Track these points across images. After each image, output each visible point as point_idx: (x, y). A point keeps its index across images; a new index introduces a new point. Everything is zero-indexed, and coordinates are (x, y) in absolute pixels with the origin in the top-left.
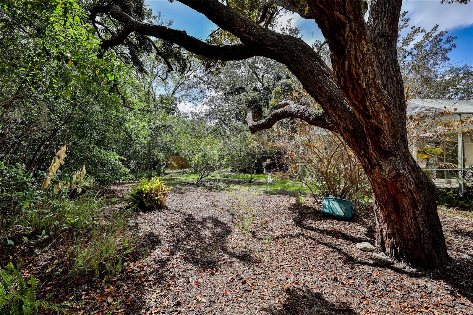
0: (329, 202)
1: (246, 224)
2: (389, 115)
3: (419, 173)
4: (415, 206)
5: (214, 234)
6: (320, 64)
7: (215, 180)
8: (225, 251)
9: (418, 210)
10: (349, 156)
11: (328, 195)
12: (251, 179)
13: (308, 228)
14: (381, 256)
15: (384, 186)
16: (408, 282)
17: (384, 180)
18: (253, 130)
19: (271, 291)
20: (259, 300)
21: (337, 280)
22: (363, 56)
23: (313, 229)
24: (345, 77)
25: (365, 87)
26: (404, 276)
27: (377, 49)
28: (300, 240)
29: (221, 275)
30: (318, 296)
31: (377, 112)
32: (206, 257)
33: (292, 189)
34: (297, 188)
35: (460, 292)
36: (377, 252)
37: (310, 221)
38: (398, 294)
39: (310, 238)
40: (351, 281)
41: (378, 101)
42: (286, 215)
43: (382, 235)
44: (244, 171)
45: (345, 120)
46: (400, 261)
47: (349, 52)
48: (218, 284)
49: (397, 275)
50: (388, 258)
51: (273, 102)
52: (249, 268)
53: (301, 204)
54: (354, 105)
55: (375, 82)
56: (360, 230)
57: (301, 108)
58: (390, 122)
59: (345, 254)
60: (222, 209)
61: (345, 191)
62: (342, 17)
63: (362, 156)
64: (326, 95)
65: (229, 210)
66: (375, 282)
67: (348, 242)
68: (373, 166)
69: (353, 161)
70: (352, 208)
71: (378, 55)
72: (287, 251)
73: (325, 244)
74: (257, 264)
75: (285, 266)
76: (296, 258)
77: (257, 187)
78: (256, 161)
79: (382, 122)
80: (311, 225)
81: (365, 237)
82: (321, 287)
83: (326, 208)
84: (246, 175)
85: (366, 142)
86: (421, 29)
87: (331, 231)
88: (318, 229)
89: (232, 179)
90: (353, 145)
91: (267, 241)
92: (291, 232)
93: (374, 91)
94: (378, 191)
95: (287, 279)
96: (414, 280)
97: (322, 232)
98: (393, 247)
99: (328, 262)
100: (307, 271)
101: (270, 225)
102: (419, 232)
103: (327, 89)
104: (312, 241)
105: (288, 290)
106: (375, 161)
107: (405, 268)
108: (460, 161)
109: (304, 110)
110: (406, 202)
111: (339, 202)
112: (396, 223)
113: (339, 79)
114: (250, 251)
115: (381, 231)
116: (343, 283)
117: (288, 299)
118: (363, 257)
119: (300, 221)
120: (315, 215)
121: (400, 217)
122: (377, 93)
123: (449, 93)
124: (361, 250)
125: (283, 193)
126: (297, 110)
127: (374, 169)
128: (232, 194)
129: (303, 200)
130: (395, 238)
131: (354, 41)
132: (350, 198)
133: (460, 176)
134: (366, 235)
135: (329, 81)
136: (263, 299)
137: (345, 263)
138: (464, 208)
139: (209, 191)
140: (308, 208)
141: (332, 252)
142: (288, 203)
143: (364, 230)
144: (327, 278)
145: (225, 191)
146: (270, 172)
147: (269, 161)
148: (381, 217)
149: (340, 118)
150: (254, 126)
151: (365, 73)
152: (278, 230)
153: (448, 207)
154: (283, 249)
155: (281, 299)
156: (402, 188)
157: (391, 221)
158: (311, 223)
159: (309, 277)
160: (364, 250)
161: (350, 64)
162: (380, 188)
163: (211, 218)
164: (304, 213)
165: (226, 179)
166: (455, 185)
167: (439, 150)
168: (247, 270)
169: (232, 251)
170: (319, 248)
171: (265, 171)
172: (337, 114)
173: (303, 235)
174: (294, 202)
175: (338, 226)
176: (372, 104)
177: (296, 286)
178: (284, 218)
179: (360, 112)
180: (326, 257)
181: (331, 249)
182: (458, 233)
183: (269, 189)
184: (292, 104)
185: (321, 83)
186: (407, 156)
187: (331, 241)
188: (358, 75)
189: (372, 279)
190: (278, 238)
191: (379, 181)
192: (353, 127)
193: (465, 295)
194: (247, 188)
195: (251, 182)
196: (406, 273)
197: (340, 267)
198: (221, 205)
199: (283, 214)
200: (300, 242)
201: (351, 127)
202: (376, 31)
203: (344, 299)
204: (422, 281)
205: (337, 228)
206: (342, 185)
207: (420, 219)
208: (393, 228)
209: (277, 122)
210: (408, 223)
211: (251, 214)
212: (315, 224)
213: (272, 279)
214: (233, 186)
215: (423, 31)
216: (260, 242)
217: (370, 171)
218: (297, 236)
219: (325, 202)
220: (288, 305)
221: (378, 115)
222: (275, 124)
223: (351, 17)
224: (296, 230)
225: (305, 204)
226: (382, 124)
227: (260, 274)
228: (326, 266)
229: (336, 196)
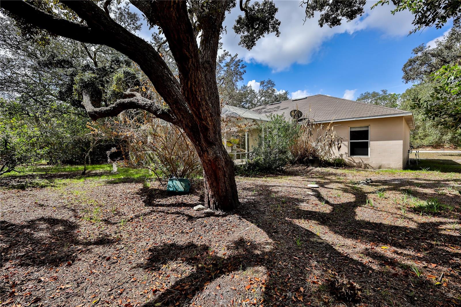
0: (173, 182)
1: (94, 215)
2: (212, 119)
3: (227, 155)
4: (225, 176)
5: (54, 234)
6: (168, 72)
7: (24, 176)
8: (77, 243)
9: (226, 177)
10: (187, 145)
11: (172, 177)
12: (85, 170)
13: (158, 205)
14: (208, 210)
15: (209, 165)
16: (221, 220)
17: (210, 160)
18: (94, 116)
19: (135, 255)
20: (127, 265)
21: (183, 233)
22: (199, 81)
23: (161, 205)
24: (188, 92)
25: (199, 100)
26: (220, 218)
27: (205, 71)
28: (152, 216)
29: (81, 262)
30: (172, 245)
31: (206, 117)
32: (53, 255)
33: (136, 176)
34: (141, 175)
35: (242, 217)
36: (206, 209)
37: (158, 200)
38: (217, 227)
39: (160, 212)
40: (192, 230)
41: (206, 110)
42: (135, 199)
43: (208, 197)
44: (71, 163)
45: (187, 119)
46: (218, 210)
47: (191, 76)
48: (80, 270)
49: (216, 218)
50: (212, 211)
51: (114, 89)
52: (110, 248)
53: (148, 188)
54: (193, 110)
55: (205, 98)
56: (195, 199)
57: (149, 102)
58: (213, 124)
59: (187, 215)
60: (55, 207)
61: (184, 171)
62: (188, 54)
63: (197, 145)
64: (173, 98)
65: (67, 206)
66: (205, 226)
67: (188, 208)
68: (204, 151)
69: (189, 148)
70: (189, 184)
71: (205, 75)
72: (142, 226)
73: (173, 213)
74: (117, 243)
75: (143, 236)
76: (151, 229)
77: (96, 179)
78: (91, 150)
79: (208, 123)
80: (160, 203)
81: (199, 202)
82: (174, 239)
83: (170, 187)
84: (73, 167)
85: (200, 135)
86: (229, 54)
87: (176, 204)
88: (166, 204)
89: (54, 173)
90: (192, 137)
91: (121, 224)
92: (143, 211)
93: (204, 104)
94: (206, 168)
95: (147, 244)
96: (224, 218)
97: (169, 206)
98: (214, 203)
99: (176, 224)
100: (162, 234)
101: (121, 210)
102: (226, 190)
103: (174, 93)
104: (162, 214)
105: (150, 250)
106: (205, 149)
107: (220, 214)
108: (246, 147)
109: (151, 104)
110: (220, 174)
111: (180, 181)
112: (216, 188)
113: (184, 91)
114: (107, 236)
115: (208, 195)
116: (187, 233)
117: (151, 255)
118: (198, 214)
119: (149, 202)
120: (162, 195)
121: (218, 183)
122: (206, 105)
123: (243, 102)
124: (197, 210)
125: (128, 180)
126: (145, 103)
127: (204, 154)
128: (61, 190)
129: (149, 184)
130: (215, 197)
131: (194, 70)
132: (188, 177)
133: (246, 157)
134: (199, 201)
135: (175, 88)
136: (130, 263)
137: (187, 221)
138: (247, 176)
139: (21, 191)
140: (155, 190)
141: (178, 217)
142: (135, 189)
143: (198, 198)
144: (177, 233)
145: (49, 188)
146: (114, 161)
147: (114, 150)
148: (208, 185)
149: (183, 117)
150: (96, 112)
151: (200, 91)
152: (131, 213)
153: (241, 176)
154: (139, 225)
155: (146, 257)
156: (219, 165)
157: (213, 187)
158: (160, 201)
159: (164, 237)
160: (198, 210)
161: (191, 84)
162: (207, 167)
163: (42, 219)
164: (153, 195)
165: (44, 173)
166: (244, 163)
167: (237, 140)
168: (109, 250)
169: (85, 241)
170: (168, 217)
171: (109, 160)
172: (181, 114)
173: (154, 211)
174: (141, 187)
175: (180, 199)
176: (204, 111)
177: (155, 245)
178: (134, 202)
179: (196, 115)
180: (174, 221)
181: (177, 215)
182: (244, 189)
183: (111, 178)
184: (138, 95)
185: (169, 88)
186: (221, 146)
187: (177, 210)
188: (196, 92)
189: (204, 225)
190: (132, 219)
191: (207, 162)
192: (192, 124)
193: (244, 218)
194: (82, 180)
195: (84, 175)
196: (220, 216)
197: (185, 224)
198: (51, 203)
199: (132, 199)
200: (153, 216)
201: (190, 124)
202: (205, 59)
203: (189, 241)
204: (227, 218)
205: (180, 201)
206: (182, 168)
207: (227, 183)
208: (214, 191)
209: (124, 111)
210: (221, 186)
211: (97, 205)
212: (163, 201)
213: (135, 248)
214: (58, 181)
215: (230, 55)
216: (115, 227)
217: (202, 155)
218: (150, 213)
219: (170, 183)
220: (151, 258)
221: (207, 119)
222: (122, 113)
223: (193, 55)
224: (148, 209)
225: (152, 188)
226: (209, 125)
227: (123, 248)
228: (175, 227)
229: (177, 177)
